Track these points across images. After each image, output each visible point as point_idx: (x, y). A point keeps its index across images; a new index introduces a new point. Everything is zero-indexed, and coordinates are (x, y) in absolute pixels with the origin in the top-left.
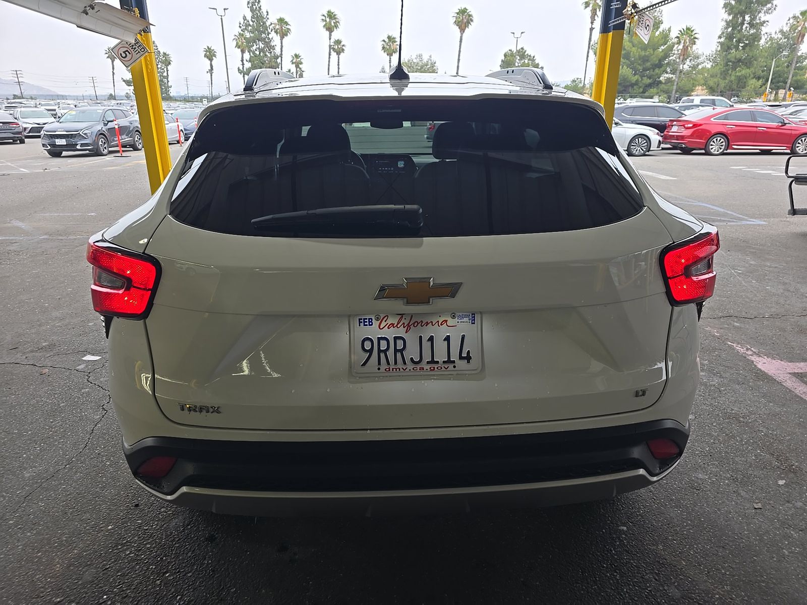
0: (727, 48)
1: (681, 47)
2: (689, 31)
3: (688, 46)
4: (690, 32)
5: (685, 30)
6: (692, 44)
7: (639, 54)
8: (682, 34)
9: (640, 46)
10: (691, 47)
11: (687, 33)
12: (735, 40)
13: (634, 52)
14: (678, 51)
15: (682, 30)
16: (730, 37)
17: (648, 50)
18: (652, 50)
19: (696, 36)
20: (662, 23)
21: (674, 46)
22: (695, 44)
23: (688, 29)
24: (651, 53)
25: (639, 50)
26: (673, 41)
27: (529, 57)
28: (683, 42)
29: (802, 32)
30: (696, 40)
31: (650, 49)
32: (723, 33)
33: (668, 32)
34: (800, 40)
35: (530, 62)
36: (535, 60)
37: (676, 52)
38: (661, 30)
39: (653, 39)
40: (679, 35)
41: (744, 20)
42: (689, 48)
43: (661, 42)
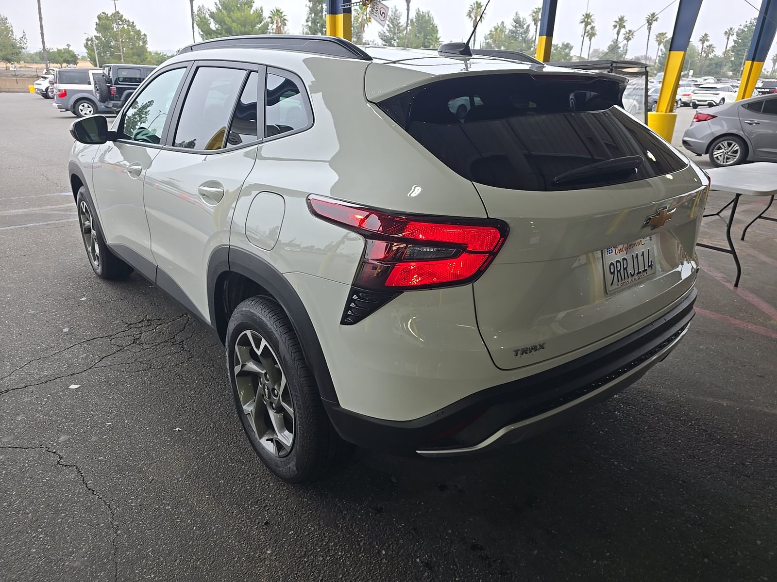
0: (314, 31)
1: (274, 27)
2: (278, 13)
3: (280, 27)
4: (280, 14)
5: (275, 11)
6: (284, 25)
7: (240, 30)
8: (274, 15)
9: (239, 22)
10: (283, 28)
11: (278, 15)
12: (319, 24)
13: (235, 28)
14: (273, 29)
15: (273, 12)
16: (314, 22)
17: (247, 27)
18: (250, 27)
19: (285, 17)
20: (254, 2)
21: (268, 26)
22: (286, 25)
23: (278, 11)
24: (250, 30)
25: (239, 26)
26: (267, 20)
27: (127, 23)
28: (275, 22)
29: (363, 22)
30: (286, 21)
31: (249, 26)
32: (308, 18)
33: (260, 11)
34: (362, 29)
35: (130, 28)
36: (135, 26)
37: (271, 31)
38: (254, 8)
39: (250, 17)
40: (271, 16)
41: (322, 8)
42: (282, 28)
43: (257, 20)
